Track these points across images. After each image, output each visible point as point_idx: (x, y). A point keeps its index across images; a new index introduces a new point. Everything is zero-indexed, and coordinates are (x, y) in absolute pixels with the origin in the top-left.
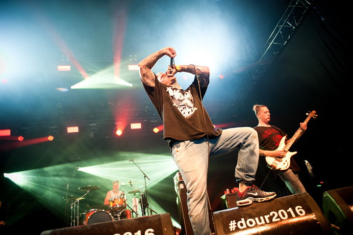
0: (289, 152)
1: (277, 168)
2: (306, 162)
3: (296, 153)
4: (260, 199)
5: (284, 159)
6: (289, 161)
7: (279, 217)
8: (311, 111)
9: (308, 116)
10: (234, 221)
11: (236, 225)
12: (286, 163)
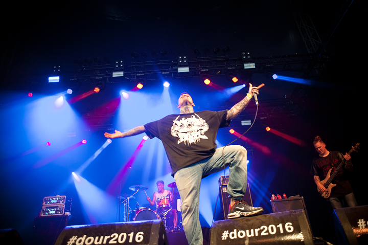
3: (335, 185)
4: (246, 213)
7: (267, 231)
10: (228, 231)
11: (228, 235)
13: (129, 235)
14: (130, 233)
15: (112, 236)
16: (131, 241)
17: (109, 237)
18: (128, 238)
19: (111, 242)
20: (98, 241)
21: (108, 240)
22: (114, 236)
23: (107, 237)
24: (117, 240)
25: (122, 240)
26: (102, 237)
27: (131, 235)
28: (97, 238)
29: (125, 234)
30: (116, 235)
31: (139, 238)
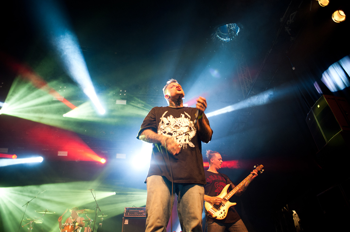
0: (228, 202)
1: (214, 216)
2: (294, 212)
3: (235, 204)
5: (222, 208)
6: (226, 211)
8: (260, 165)
9: (255, 168)
12: (223, 213)
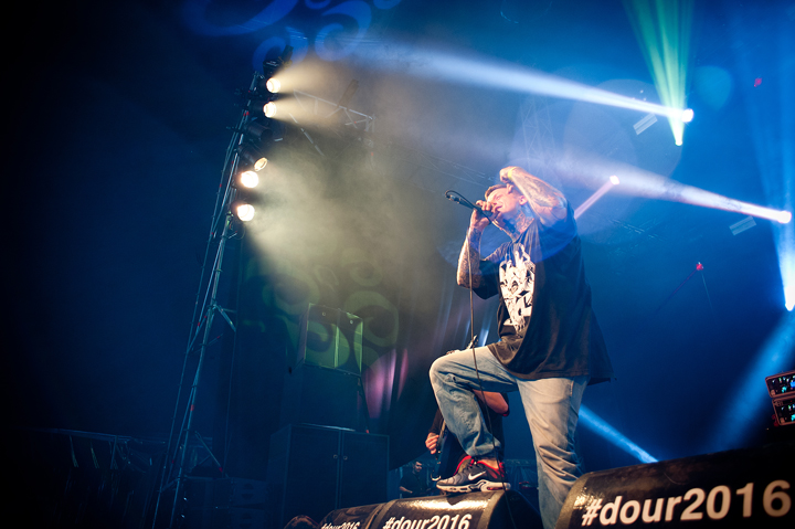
13: (739, 492)
14: (743, 486)
15: (688, 496)
16: (747, 511)
17: (678, 500)
18: (737, 501)
19: (687, 515)
20: (652, 512)
21: (679, 509)
22: (694, 498)
23: (672, 502)
24: (702, 508)
25: (718, 507)
26: (660, 502)
27: (747, 491)
28: (648, 503)
29: (725, 490)
30: (699, 492)
31: (777, 504)
